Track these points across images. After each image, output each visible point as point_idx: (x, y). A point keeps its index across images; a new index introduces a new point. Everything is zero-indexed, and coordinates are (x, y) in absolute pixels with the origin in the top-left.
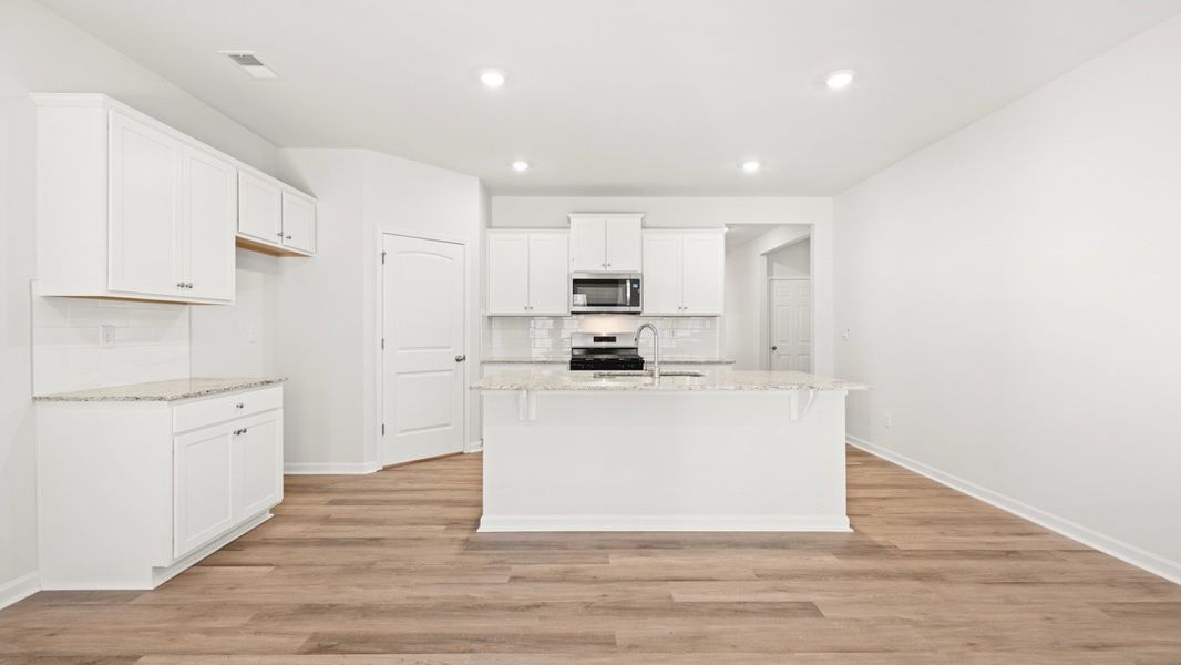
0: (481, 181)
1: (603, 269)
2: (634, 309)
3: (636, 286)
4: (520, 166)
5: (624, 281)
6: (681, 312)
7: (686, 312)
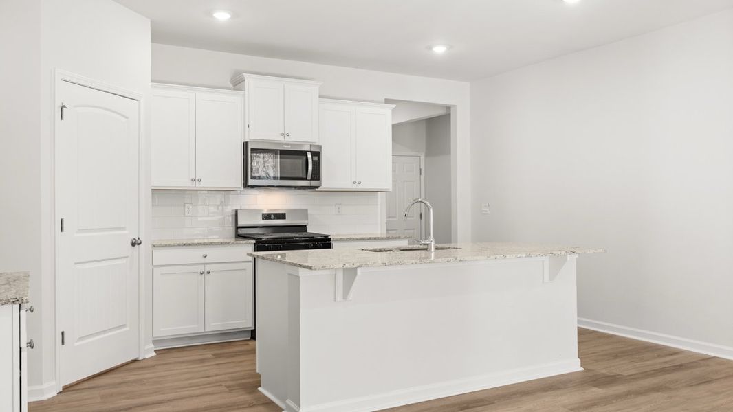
0: (152, 22)
1: (281, 139)
2: (314, 183)
3: (316, 159)
4: (222, 16)
5: (304, 153)
6: (355, 187)
7: (360, 187)
